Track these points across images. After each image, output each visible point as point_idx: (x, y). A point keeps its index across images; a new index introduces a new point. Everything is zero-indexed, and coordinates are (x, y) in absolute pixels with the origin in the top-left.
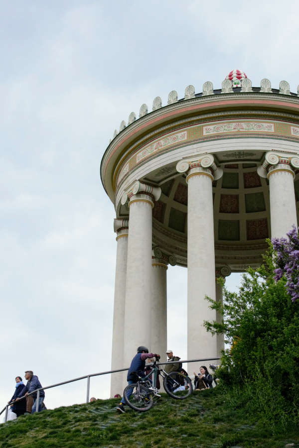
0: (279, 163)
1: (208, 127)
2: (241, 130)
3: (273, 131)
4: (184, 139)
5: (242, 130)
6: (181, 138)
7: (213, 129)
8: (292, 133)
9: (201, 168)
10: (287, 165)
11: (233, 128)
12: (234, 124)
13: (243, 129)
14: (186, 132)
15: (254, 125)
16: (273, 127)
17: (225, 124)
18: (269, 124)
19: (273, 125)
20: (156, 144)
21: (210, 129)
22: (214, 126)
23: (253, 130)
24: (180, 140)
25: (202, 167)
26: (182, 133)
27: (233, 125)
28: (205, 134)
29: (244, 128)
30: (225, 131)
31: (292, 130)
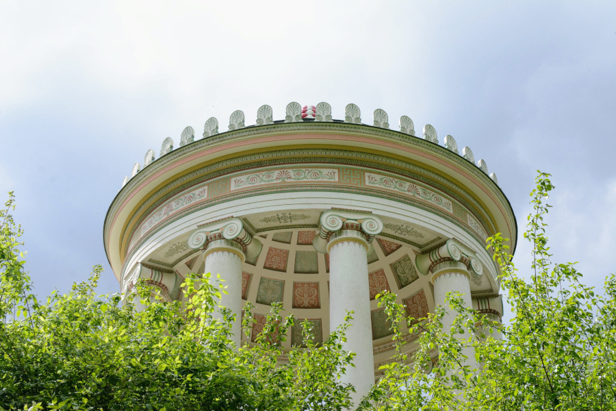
0: (342, 228)
1: (238, 178)
2: (286, 180)
3: (337, 180)
4: (203, 198)
5: (289, 180)
6: (198, 197)
7: (245, 180)
8: (367, 183)
9: (223, 241)
10: (356, 232)
11: (275, 178)
12: (278, 172)
13: (290, 178)
14: (206, 188)
15: (307, 172)
16: (337, 174)
17: (264, 173)
18: (331, 170)
19: (336, 171)
20: (165, 207)
21: (240, 182)
22: (247, 176)
23: (305, 180)
24: (197, 200)
25: (224, 238)
26: (201, 189)
27: (276, 174)
28: (232, 189)
29: (293, 177)
30: (263, 183)
31: (367, 178)
